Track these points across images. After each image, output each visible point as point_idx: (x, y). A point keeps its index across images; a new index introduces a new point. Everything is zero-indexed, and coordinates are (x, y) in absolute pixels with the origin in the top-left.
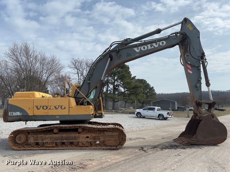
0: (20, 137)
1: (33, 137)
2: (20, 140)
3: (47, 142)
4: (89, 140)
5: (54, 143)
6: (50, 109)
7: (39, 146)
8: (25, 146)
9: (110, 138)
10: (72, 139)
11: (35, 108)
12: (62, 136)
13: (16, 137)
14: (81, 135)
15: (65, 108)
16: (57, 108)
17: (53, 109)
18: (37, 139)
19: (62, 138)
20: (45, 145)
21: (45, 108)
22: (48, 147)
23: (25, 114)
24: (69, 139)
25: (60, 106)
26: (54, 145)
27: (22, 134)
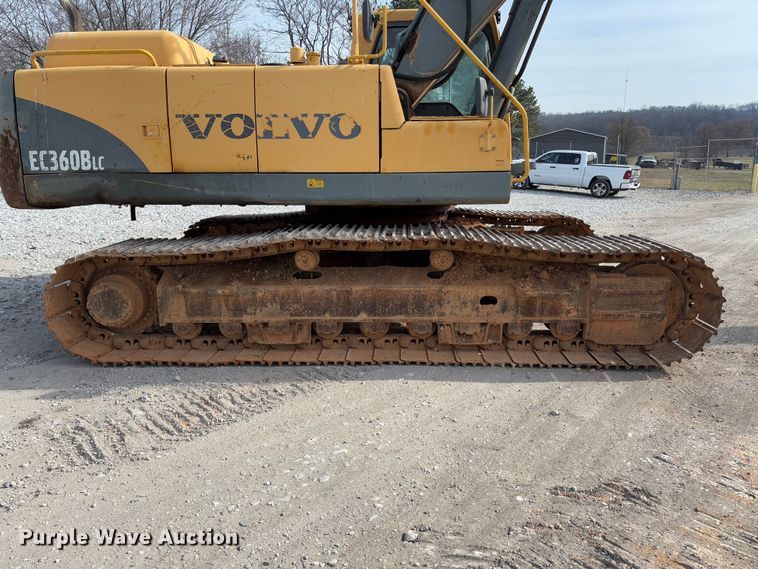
0: (109, 295)
1: (185, 294)
2: (116, 313)
3: (265, 325)
4: (495, 315)
5: (301, 327)
6: (268, 134)
7: (221, 343)
8: (144, 342)
9: (621, 306)
10: (402, 308)
11: (180, 129)
12: (349, 292)
13: (86, 292)
14: (450, 288)
15: (356, 131)
16: (311, 129)
17: (287, 136)
18: (205, 308)
19: (349, 303)
20: (253, 338)
21: (238, 126)
22: (271, 347)
23: (122, 166)
24: (386, 306)
25: (327, 121)
26: (304, 336)
27: (118, 277)
